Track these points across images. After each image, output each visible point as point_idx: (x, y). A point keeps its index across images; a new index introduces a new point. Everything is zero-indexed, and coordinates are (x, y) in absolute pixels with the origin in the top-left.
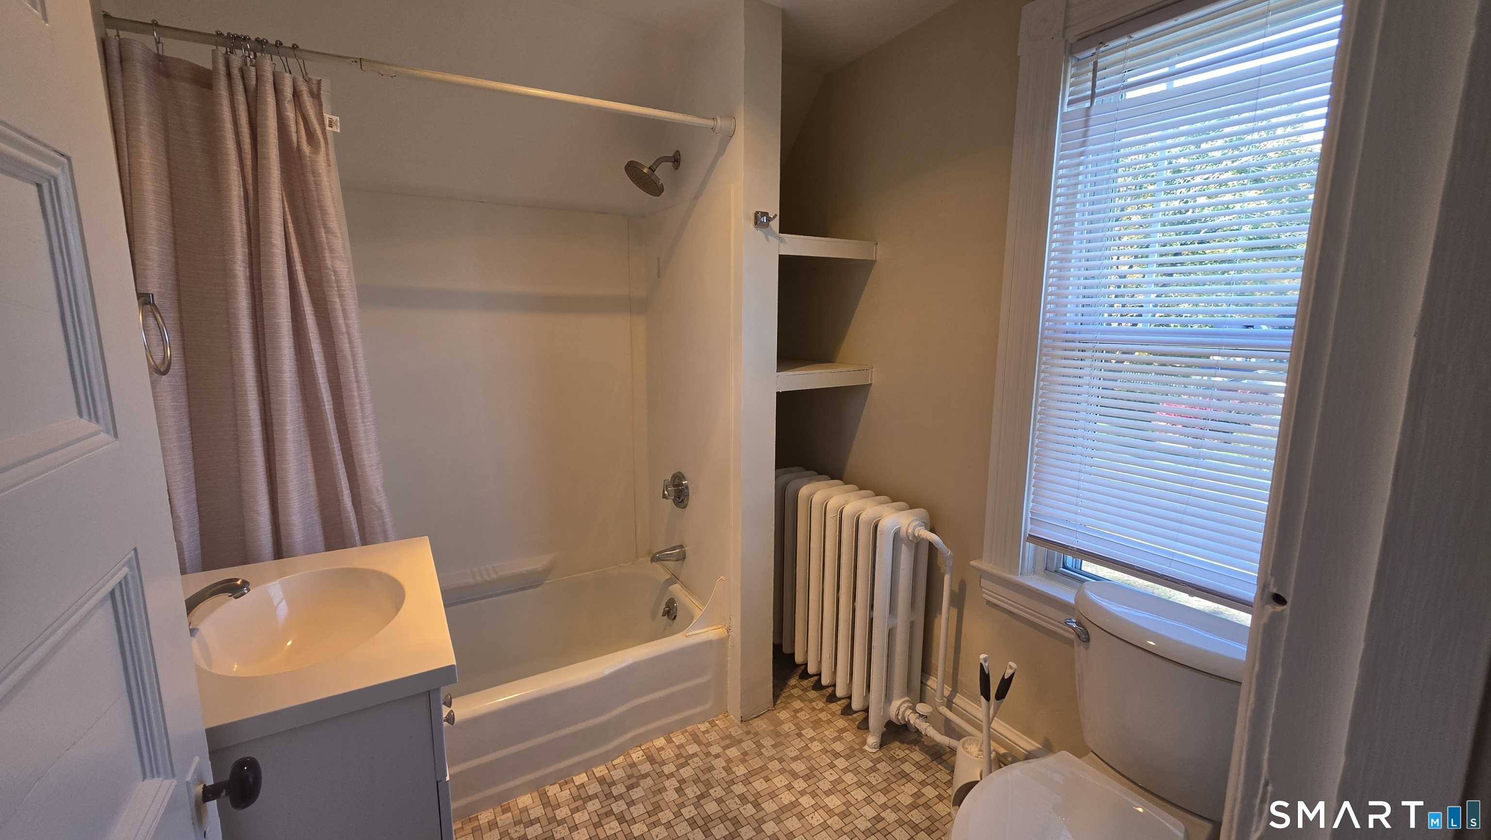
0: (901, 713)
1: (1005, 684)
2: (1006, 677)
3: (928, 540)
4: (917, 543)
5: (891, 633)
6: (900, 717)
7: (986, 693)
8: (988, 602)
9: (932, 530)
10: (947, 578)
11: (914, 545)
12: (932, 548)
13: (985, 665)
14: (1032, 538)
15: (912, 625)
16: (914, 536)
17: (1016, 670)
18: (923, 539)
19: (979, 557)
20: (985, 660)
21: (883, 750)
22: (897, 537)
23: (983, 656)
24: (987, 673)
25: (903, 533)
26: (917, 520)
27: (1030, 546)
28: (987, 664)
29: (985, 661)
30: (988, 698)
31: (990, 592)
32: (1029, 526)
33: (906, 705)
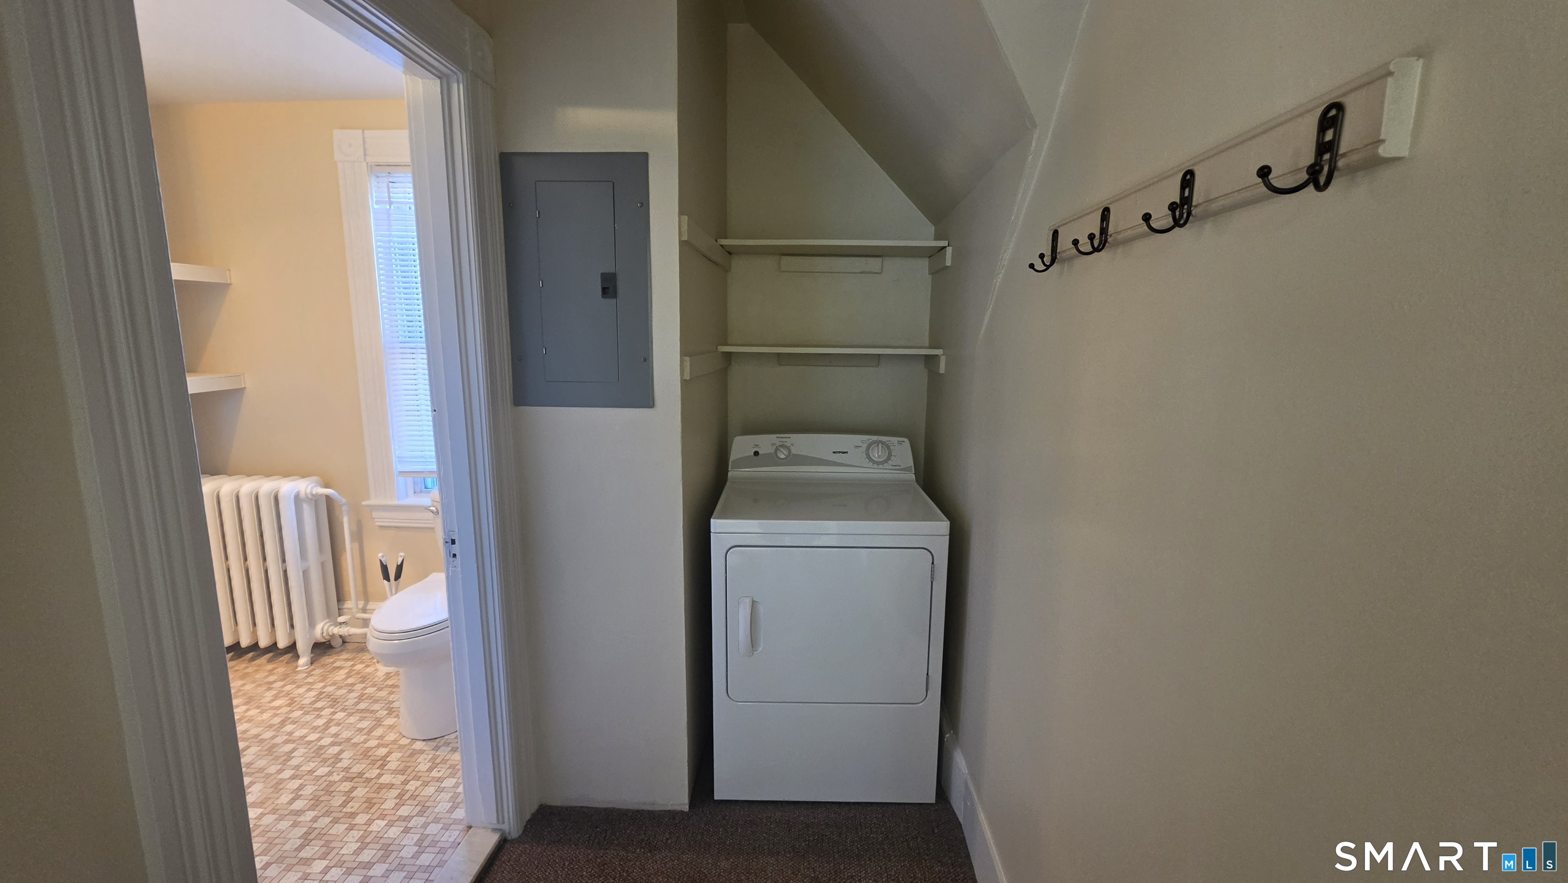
0: (325, 631)
1: (400, 568)
2: (399, 564)
3: (324, 494)
4: (315, 500)
5: (306, 573)
6: (324, 635)
7: (386, 577)
8: (381, 527)
9: (327, 486)
10: (345, 520)
11: (313, 502)
12: (328, 498)
13: (383, 560)
14: (402, 473)
15: (323, 564)
16: (313, 495)
17: (404, 556)
18: (321, 495)
19: (369, 499)
20: (383, 556)
21: (313, 665)
22: (297, 499)
23: (380, 555)
24: (385, 564)
25: (302, 494)
26: (312, 483)
27: (401, 479)
28: (384, 559)
29: (383, 558)
30: (388, 580)
31: (382, 519)
32: (399, 467)
33: (328, 624)
